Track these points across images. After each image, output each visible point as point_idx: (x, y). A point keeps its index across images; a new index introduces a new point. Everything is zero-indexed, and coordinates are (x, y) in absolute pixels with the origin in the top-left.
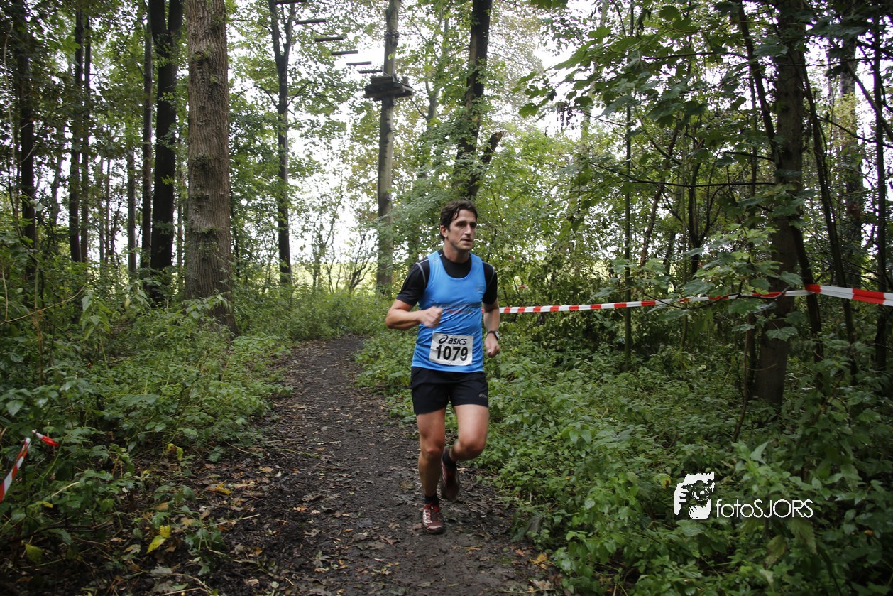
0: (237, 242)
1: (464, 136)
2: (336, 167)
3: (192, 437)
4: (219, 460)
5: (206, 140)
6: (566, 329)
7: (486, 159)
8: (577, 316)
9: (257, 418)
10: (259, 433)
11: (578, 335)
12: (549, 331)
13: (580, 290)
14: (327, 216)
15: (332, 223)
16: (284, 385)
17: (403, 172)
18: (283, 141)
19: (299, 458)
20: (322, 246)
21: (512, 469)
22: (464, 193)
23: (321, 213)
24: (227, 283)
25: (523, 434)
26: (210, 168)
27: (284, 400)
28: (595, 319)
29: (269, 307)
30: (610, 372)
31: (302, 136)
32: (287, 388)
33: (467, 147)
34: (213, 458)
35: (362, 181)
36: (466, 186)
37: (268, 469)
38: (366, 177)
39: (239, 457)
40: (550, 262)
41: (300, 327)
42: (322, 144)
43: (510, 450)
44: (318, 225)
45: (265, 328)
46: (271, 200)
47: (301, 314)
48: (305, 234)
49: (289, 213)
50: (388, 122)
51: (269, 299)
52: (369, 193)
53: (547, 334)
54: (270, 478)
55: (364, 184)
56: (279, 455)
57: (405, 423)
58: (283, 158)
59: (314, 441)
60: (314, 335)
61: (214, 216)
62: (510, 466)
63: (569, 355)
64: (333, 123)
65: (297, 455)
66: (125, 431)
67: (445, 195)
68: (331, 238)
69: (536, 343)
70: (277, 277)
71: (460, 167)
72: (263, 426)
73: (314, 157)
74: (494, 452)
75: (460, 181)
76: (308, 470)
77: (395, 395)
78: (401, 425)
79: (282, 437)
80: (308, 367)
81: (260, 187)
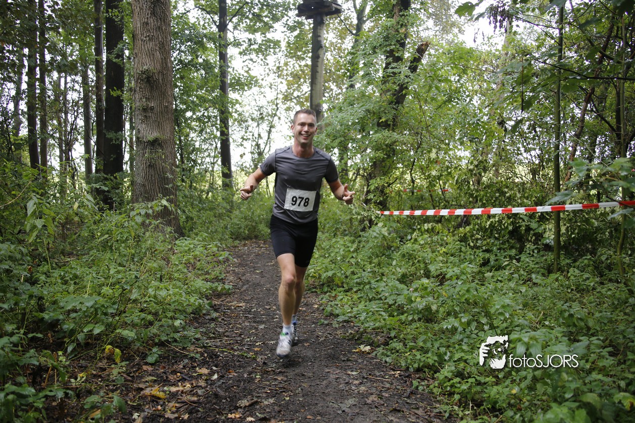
0: (182, 149)
1: (392, 47)
2: (272, 81)
3: (130, 339)
4: (156, 362)
5: (151, 54)
6: (491, 231)
7: (413, 69)
8: (503, 218)
9: (196, 317)
10: (197, 333)
11: (505, 236)
12: (475, 232)
13: (506, 193)
14: (265, 126)
15: (269, 132)
16: (224, 283)
17: (333, 86)
18: (223, 57)
19: (235, 359)
20: (260, 154)
21: (450, 375)
22: (392, 102)
23: (258, 125)
24: (172, 187)
25: (458, 337)
26: (154, 81)
27: (223, 298)
28: (521, 221)
29: (211, 209)
30: (538, 273)
31: (240, 53)
32: (227, 287)
33: (394, 58)
34: (150, 359)
35: (296, 94)
36: (394, 95)
37: (205, 371)
38: (299, 91)
39: (177, 357)
40: (477, 166)
41: (240, 228)
42: (259, 60)
43: (445, 354)
44: (256, 136)
45: (208, 228)
46: (214, 112)
47: (240, 215)
48: (245, 143)
49: (230, 124)
50: (319, 39)
51: (212, 202)
52: (302, 104)
53: (473, 236)
54: (206, 380)
55: (298, 96)
56: (215, 355)
57: (339, 323)
58: (223, 74)
59: (251, 340)
60: (253, 236)
61: (159, 126)
62: (447, 371)
63: (496, 255)
64: (269, 41)
65: (233, 355)
66: (65, 332)
67: (375, 103)
68: (268, 146)
69: (463, 244)
70: (220, 182)
71: (388, 76)
72: (202, 324)
73: (252, 73)
74: (430, 355)
75: (388, 90)
76: (244, 371)
77: (328, 294)
78: (335, 325)
79: (220, 336)
80: (246, 265)
81: (203, 100)
